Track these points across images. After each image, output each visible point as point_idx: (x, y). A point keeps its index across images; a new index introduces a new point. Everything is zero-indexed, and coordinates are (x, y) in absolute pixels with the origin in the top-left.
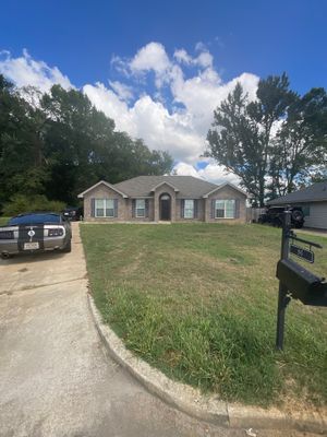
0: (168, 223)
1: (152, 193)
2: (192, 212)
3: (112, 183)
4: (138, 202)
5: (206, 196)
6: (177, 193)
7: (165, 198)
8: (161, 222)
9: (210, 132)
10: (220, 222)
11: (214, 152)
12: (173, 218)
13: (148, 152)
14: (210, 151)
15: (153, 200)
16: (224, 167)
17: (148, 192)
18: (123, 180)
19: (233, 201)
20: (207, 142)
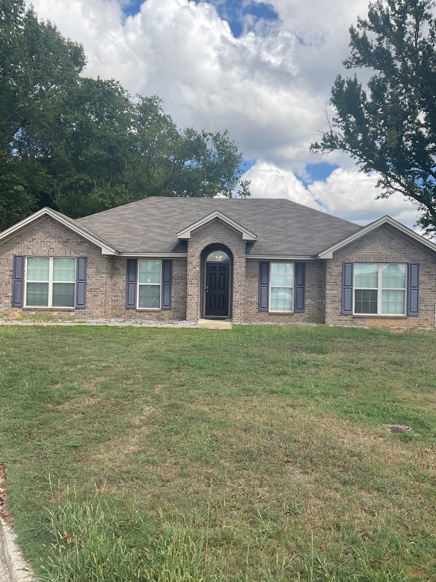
0: (224, 325)
1: (183, 245)
2: (289, 296)
3: (74, 215)
4: (143, 267)
5: (327, 255)
6: (249, 244)
7: (218, 257)
8: (204, 323)
9: (339, 84)
10: (367, 325)
11: (350, 137)
12: (237, 312)
13: (172, 133)
14: (339, 132)
15: (184, 261)
16: (377, 176)
17: (173, 240)
18: (103, 208)
19: (403, 269)
20: (333, 109)
